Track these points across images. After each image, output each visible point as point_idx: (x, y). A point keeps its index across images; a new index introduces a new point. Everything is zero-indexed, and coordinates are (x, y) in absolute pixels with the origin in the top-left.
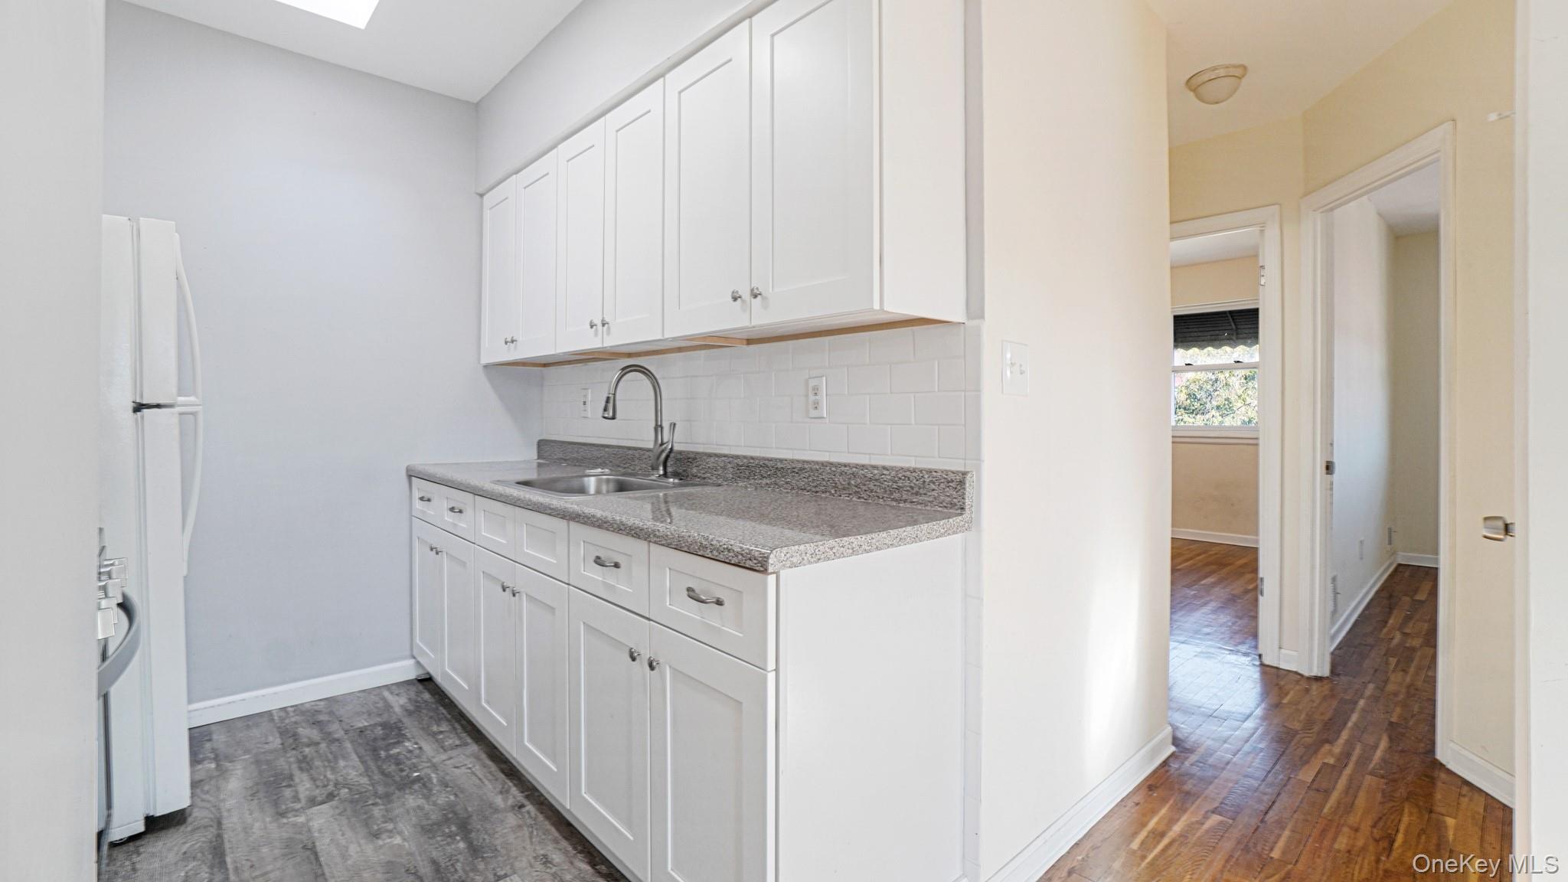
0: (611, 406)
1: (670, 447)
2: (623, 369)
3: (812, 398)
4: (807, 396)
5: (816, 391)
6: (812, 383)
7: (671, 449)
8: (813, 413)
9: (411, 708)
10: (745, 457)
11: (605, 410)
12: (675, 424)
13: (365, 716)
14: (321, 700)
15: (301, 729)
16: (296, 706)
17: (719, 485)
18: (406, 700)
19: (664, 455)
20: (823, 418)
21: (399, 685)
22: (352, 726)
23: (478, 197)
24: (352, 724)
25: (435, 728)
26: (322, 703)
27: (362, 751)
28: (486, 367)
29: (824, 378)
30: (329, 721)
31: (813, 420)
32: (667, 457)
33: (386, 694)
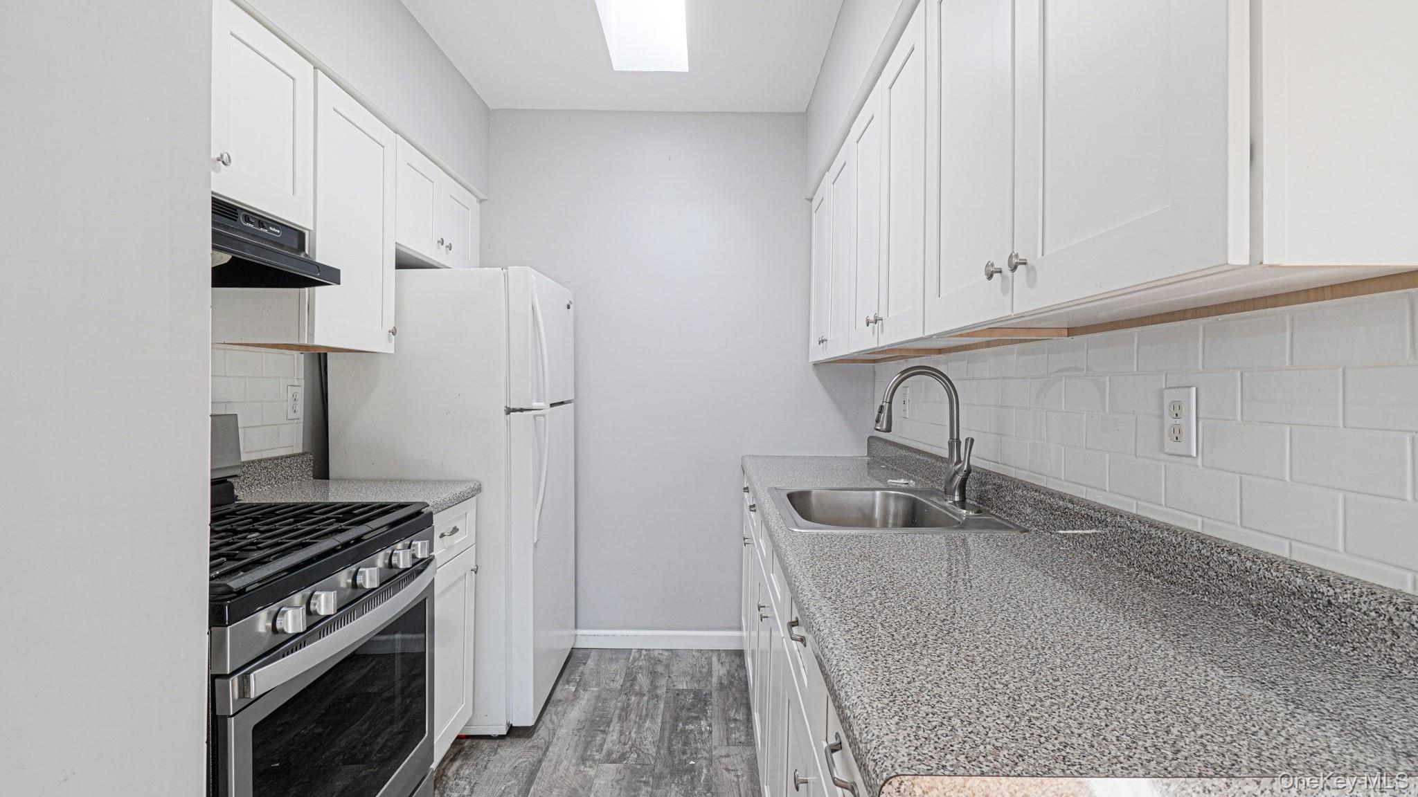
0: (884, 416)
1: (965, 468)
2: (903, 372)
3: (1169, 421)
4: (1161, 417)
5: (1177, 410)
6: (1170, 397)
7: (969, 471)
8: (1171, 446)
9: (725, 682)
10: (1062, 497)
11: (877, 421)
12: (972, 440)
13: (688, 678)
14: (667, 650)
15: (640, 675)
16: (649, 650)
17: (1027, 531)
18: (725, 672)
19: (958, 479)
20: (1191, 456)
21: (726, 651)
22: (674, 686)
23: (809, 202)
24: (675, 683)
25: (732, 714)
26: (666, 654)
27: (668, 715)
28: (815, 364)
29: (1194, 389)
30: (662, 674)
31: (1173, 458)
32: (964, 481)
33: (715, 659)
